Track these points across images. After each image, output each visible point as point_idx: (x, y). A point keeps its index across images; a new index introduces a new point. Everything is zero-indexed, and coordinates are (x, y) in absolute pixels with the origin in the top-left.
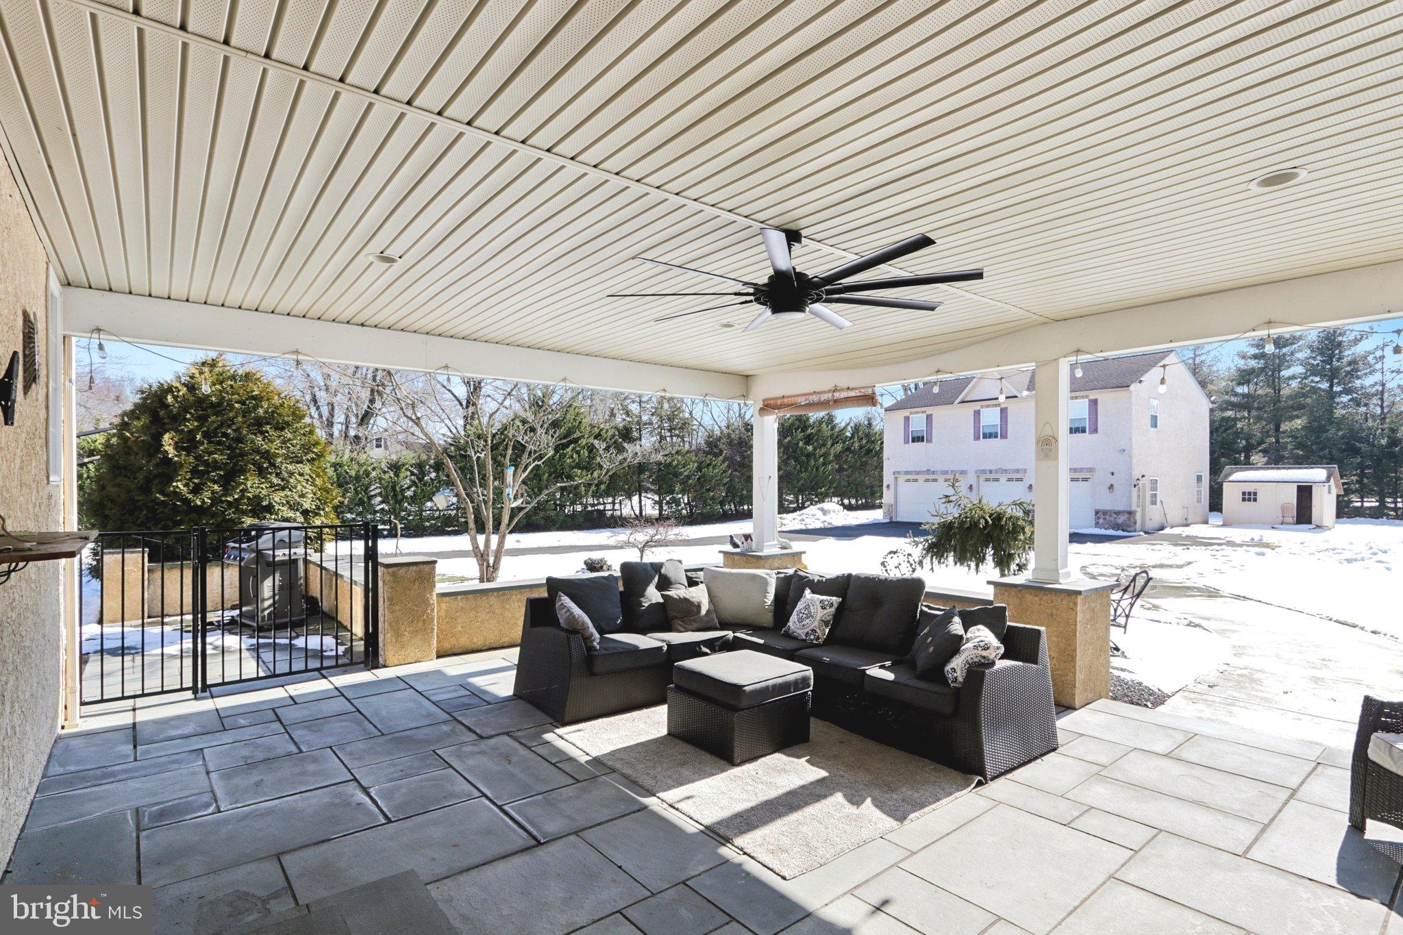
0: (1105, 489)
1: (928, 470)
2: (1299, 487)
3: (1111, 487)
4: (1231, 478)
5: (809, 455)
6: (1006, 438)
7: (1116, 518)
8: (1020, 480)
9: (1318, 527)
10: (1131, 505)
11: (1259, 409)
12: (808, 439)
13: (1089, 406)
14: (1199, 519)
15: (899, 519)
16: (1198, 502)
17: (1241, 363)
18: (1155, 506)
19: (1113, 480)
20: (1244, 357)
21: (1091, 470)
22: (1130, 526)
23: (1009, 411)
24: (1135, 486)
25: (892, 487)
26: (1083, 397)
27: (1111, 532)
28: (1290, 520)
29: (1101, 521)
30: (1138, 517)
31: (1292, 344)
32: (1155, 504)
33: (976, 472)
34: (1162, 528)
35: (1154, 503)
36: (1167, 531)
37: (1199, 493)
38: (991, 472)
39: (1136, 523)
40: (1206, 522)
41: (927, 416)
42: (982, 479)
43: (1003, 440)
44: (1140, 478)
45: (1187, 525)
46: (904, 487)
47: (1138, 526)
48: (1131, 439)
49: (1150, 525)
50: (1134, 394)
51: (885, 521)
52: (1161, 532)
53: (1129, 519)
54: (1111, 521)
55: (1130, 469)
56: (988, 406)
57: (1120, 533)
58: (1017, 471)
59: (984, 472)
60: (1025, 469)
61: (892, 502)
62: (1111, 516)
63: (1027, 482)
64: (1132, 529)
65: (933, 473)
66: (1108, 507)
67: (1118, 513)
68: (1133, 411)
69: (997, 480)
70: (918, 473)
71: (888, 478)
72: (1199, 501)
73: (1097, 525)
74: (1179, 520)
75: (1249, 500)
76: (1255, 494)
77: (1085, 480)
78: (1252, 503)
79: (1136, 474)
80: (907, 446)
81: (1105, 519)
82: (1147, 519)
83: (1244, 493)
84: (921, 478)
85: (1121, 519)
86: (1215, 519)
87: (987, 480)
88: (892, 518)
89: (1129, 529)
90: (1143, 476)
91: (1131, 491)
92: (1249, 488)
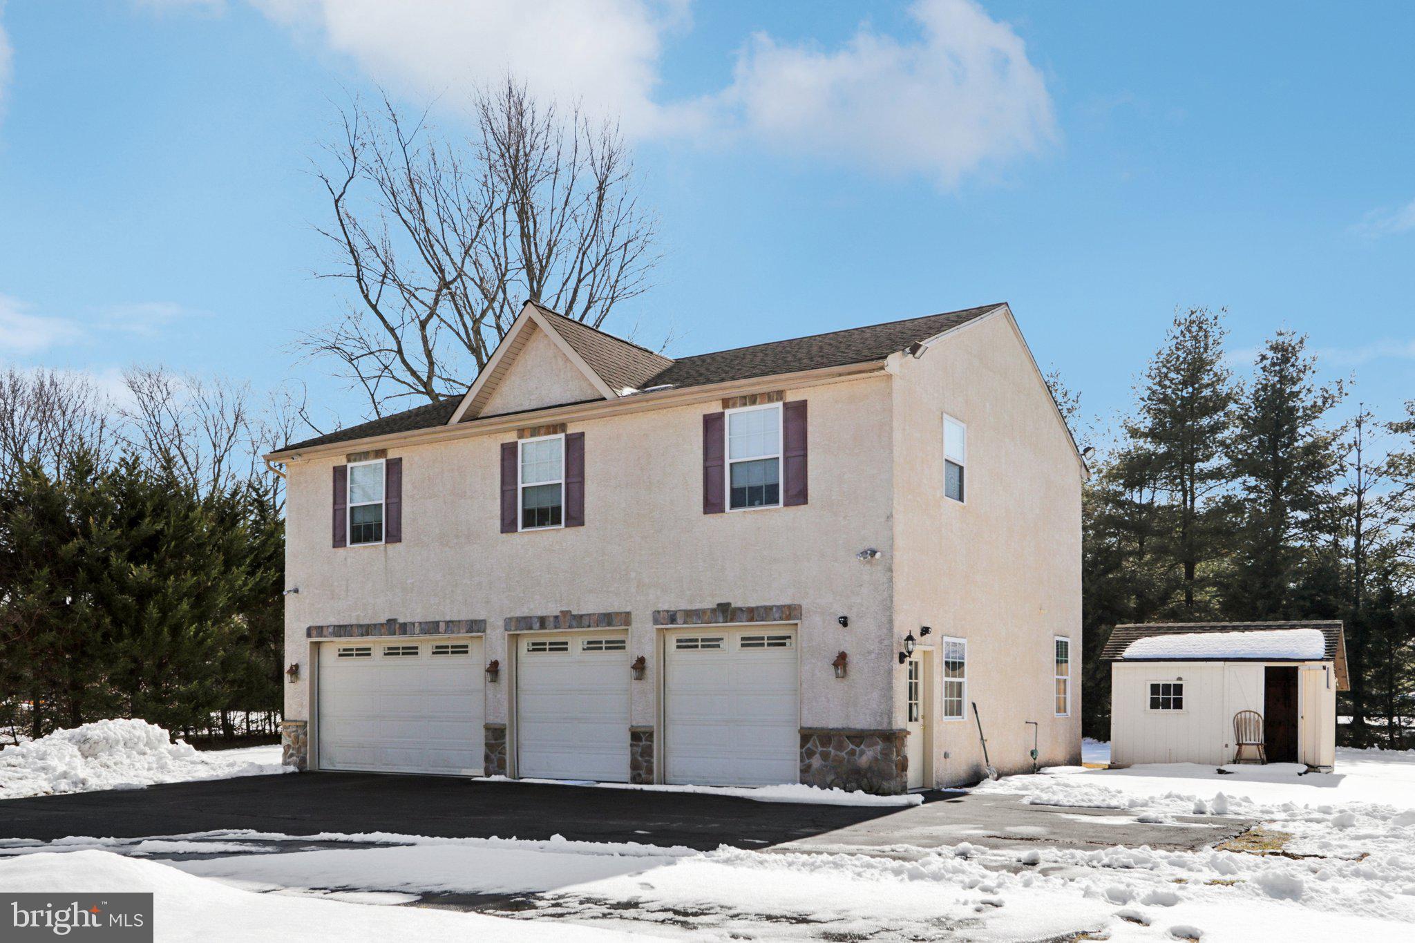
0: (825, 672)
1: (391, 621)
2: (1267, 669)
3: (841, 661)
4: (1128, 652)
5: (144, 594)
6: (582, 524)
7: (853, 753)
8: (617, 645)
9: (1312, 768)
10: (890, 714)
11: (1160, 534)
12: (145, 550)
13: (785, 421)
14: (1061, 754)
15: (326, 765)
16: (1058, 711)
17: (1127, 444)
18: (955, 718)
19: (845, 641)
20: (1134, 433)
21: (791, 612)
22: (888, 777)
23: (589, 444)
24: (902, 657)
25: (305, 672)
26: (769, 397)
27: (837, 796)
28: (1251, 751)
29: (816, 762)
30: (913, 749)
31: (1215, 410)
32: (959, 713)
33: (508, 622)
34: (975, 778)
35: (954, 709)
36: (989, 788)
37: (1062, 685)
38: (543, 621)
39: (904, 767)
40: (1075, 761)
41: (389, 463)
42: (524, 645)
43: (572, 531)
44: (916, 634)
45: (1034, 769)
46: (336, 671)
47: (913, 774)
48: (890, 517)
49: (947, 770)
50: (897, 384)
51: (291, 769)
52: (974, 791)
53: (886, 755)
54: (841, 761)
55: (888, 607)
56: (535, 431)
57: (860, 798)
58: (607, 619)
59: (525, 622)
60: (628, 614)
61: (305, 715)
62: (840, 747)
63: (633, 651)
64: (893, 784)
65: (404, 628)
66: (834, 721)
67: (858, 737)
68: (897, 436)
69: (561, 647)
70: (367, 630)
71: (295, 649)
72: (1061, 708)
73: (807, 777)
74: (1019, 757)
75: (1166, 705)
76: (1179, 689)
77: (779, 642)
78: (1172, 711)
79: (905, 623)
80: (341, 551)
81: (825, 756)
82: (937, 753)
83: (1155, 688)
84: (378, 644)
85: (867, 756)
86: (1094, 753)
87: (538, 647)
88: (303, 760)
89: (885, 785)
90: (925, 631)
91: (890, 672)
92: (1166, 675)
